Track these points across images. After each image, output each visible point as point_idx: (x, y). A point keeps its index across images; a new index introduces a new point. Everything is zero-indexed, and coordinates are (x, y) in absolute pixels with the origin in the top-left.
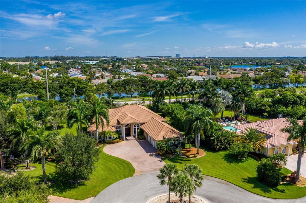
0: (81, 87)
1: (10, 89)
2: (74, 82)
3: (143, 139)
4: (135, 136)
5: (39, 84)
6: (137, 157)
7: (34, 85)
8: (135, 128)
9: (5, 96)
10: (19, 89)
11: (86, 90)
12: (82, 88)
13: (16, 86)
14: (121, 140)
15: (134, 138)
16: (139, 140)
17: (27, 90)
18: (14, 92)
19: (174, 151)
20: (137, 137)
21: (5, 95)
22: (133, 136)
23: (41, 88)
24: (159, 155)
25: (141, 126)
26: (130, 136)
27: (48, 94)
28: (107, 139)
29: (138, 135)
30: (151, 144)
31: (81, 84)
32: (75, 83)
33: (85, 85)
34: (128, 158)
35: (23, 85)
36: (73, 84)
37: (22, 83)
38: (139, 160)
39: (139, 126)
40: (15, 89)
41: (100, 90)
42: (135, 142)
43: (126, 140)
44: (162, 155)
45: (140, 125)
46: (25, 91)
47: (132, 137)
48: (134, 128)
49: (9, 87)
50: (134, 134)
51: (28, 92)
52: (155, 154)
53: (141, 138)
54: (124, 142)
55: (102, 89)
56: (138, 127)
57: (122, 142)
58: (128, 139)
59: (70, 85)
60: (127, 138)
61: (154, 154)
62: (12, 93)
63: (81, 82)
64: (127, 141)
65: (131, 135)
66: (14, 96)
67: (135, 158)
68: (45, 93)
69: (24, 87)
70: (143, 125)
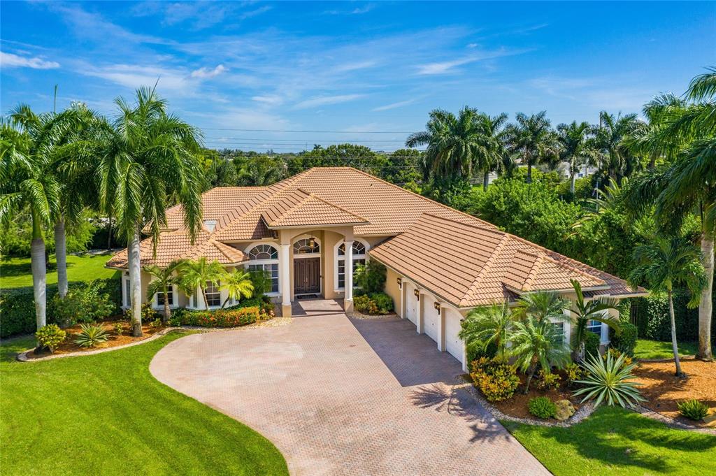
3: (384, 311)
4: (340, 300)
6: (337, 410)
8: (341, 258)
14: (268, 312)
15: (339, 308)
16: (360, 317)
19: (583, 377)
20: (350, 298)
22: (335, 300)
24: (482, 402)
25: (372, 249)
26: (322, 297)
28: (195, 304)
29: (357, 294)
30: (424, 335)
34: (278, 413)
38: (346, 436)
39: (363, 252)
42: (342, 325)
43: (297, 311)
44: (501, 403)
45: (367, 245)
47: (328, 304)
48: (337, 258)
50: (337, 289)
52: (458, 394)
53: (371, 304)
54: (285, 322)
56: (359, 257)
57: (276, 322)
58: (304, 308)
60: (304, 305)
61: (448, 389)
64: (299, 319)
65: (327, 295)
67: (322, 415)
70: (382, 246)
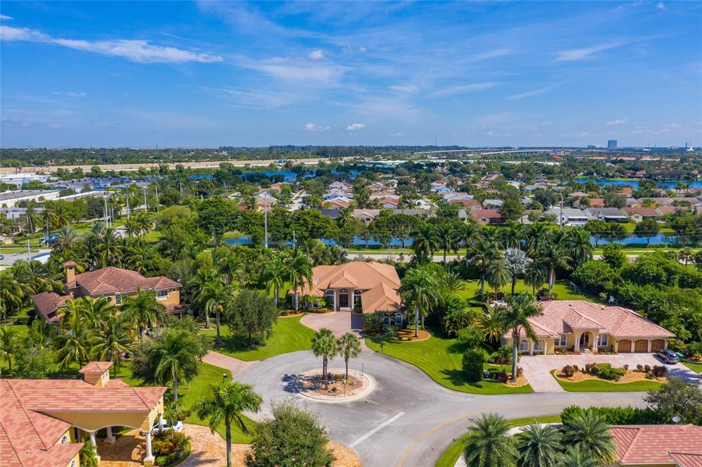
0: (317, 226)
1: (214, 225)
2: (306, 217)
5: (256, 218)
7: (248, 219)
9: (207, 235)
10: (226, 225)
11: (325, 232)
12: (319, 228)
13: (222, 220)
14: (330, 310)
17: (237, 227)
18: (218, 229)
21: (206, 233)
22: (348, 307)
23: (257, 225)
27: (267, 235)
28: (311, 307)
31: (318, 221)
32: (309, 219)
33: (323, 222)
35: (232, 219)
36: (305, 220)
37: (231, 216)
40: (220, 225)
41: (349, 233)
46: (233, 229)
49: (213, 221)
51: (239, 230)
54: (334, 313)
55: (353, 230)
57: (332, 313)
58: (340, 309)
59: (301, 222)
62: (216, 230)
63: (318, 218)
64: (338, 312)
66: (219, 235)
68: (263, 233)
69: (233, 223)
70: (365, 292)
